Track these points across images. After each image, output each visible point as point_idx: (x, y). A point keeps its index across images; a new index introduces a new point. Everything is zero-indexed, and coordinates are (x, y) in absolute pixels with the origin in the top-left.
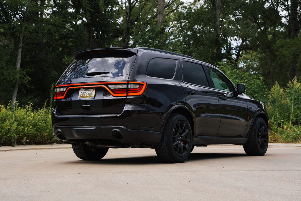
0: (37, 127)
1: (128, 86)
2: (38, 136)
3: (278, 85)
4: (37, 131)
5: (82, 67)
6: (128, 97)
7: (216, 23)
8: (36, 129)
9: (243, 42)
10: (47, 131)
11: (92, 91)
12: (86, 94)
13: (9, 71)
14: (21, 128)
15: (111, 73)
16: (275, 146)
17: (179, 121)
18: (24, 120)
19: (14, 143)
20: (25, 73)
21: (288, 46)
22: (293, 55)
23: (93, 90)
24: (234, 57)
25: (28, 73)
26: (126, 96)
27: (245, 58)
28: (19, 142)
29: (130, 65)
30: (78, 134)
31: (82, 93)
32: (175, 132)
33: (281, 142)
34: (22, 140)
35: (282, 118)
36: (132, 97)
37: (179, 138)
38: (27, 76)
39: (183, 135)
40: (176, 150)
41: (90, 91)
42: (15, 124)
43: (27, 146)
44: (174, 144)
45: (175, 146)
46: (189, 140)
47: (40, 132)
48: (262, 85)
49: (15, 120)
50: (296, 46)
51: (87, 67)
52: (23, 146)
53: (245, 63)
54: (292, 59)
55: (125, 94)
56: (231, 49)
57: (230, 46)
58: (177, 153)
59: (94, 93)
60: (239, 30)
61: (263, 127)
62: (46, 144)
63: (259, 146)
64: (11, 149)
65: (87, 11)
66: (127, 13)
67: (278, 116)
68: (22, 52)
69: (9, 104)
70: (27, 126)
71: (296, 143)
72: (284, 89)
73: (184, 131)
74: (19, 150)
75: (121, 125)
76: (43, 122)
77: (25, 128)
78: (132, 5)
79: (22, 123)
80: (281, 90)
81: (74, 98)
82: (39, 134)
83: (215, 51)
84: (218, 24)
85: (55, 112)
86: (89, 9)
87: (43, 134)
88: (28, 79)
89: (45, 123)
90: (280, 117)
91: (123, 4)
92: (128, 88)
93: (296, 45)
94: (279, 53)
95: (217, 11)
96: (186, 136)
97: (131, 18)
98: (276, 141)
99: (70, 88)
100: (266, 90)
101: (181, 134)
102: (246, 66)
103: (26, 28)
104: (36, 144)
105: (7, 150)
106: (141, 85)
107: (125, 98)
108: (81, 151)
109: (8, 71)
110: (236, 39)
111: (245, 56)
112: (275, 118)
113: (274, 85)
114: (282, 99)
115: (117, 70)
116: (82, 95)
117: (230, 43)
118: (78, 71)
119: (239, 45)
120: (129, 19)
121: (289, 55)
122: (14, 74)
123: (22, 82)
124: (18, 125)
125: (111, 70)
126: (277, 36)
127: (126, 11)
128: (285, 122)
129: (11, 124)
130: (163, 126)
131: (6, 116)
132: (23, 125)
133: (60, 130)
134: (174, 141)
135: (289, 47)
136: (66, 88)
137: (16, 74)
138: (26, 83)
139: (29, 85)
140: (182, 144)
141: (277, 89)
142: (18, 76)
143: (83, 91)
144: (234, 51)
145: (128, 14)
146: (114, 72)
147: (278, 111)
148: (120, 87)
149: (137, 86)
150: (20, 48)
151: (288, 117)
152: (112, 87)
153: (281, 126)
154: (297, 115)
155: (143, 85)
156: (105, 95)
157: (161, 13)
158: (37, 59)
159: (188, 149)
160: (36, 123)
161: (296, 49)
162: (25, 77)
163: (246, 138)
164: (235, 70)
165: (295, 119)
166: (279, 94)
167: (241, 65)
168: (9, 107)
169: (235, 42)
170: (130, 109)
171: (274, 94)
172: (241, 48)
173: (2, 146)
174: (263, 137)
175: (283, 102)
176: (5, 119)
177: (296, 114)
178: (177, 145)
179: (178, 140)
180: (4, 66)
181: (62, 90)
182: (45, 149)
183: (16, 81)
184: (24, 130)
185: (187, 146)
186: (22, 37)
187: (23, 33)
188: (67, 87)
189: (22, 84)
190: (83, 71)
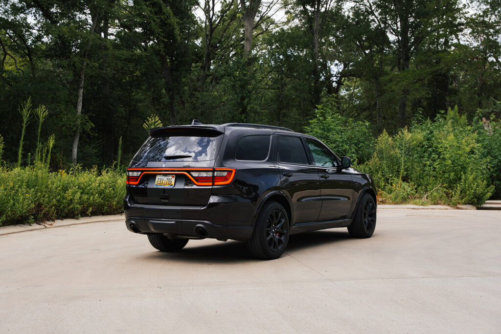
0: (104, 195)
1: (213, 174)
2: (105, 205)
3: (387, 133)
4: (104, 200)
5: (162, 143)
6: (214, 187)
7: (314, 50)
8: (103, 198)
9: (345, 67)
10: (116, 199)
11: (171, 178)
12: (164, 181)
13: (69, 116)
14: (85, 197)
15: (194, 152)
16: (383, 208)
17: (274, 211)
18: (88, 188)
19: (78, 215)
20: (87, 118)
21: (398, 80)
22: (403, 91)
23: (173, 177)
24: (334, 84)
25: (91, 118)
26: (212, 186)
27: (347, 86)
28: (84, 214)
29: (216, 143)
30: (155, 229)
31: (159, 180)
32: (268, 223)
33: (390, 204)
34: (87, 211)
35: (390, 172)
36: (219, 187)
37: (273, 230)
38: (89, 121)
39: (278, 226)
40: (270, 245)
41: (168, 178)
42: (79, 194)
43: (92, 217)
44: (268, 239)
45: (269, 240)
46: (286, 231)
47: (108, 201)
48: (368, 133)
49: (78, 188)
50: (407, 81)
51: (167, 143)
52: (89, 218)
53: (347, 90)
54: (402, 94)
55: (211, 184)
56: (332, 76)
57: (330, 72)
58: (272, 248)
59: (173, 180)
60: (341, 53)
61: (371, 204)
62: (115, 214)
63: (365, 227)
64: (75, 223)
65: (160, 41)
66: (207, 36)
67: (386, 169)
68: (83, 93)
69: (71, 170)
70: (92, 194)
71: (406, 204)
72: (393, 137)
73: (280, 222)
74: (84, 223)
75: (205, 220)
76: (111, 189)
77: (90, 197)
78: (214, 26)
79: (86, 191)
80: (390, 139)
81: (151, 185)
82: (107, 203)
83: (313, 84)
84: (317, 51)
85: (127, 200)
86: (163, 39)
87: (111, 203)
88: (91, 126)
89: (113, 189)
90: (388, 171)
91: (202, 23)
92: (213, 176)
93: (407, 79)
94: (388, 88)
95: (315, 36)
96: (282, 227)
97: (212, 42)
98: (383, 202)
99: (145, 172)
100: (373, 138)
101: (276, 225)
102: (349, 95)
103: (88, 64)
104: (103, 214)
105: (70, 225)
106: (230, 172)
107: (211, 187)
108: (158, 242)
109: (67, 115)
110: (336, 65)
111: (348, 83)
112: (382, 173)
113: (381, 133)
114: (390, 150)
115: (200, 149)
116: (159, 182)
117: (330, 69)
118: (157, 147)
119: (340, 71)
120: (210, 43)
121: (399, 91)
122: (75, 119)
123: (84, 129)
124: (82, 193)
125: (194, 148)
126: (384, 63)
127: (206, 34)
128: (395, 177)
129: (74, 193)
130: (255, 216)
131: (68, 184)
132: (87, 194)
133: (133, 222)
134: (268, 234)
135: (398, 82)
136: (140, 173)
137: (77, 119)
138: (88, 130)
139: (93, 133)
140: (277, 237)
141: (384, 137)
142: (79, 122)
143: (160, 178)
144: (334, 79)
145: (209, 38)
146: (197, 151)
147: (386, 164)
148: (204, 175)
149: (225, 174)
150: (81, 88)
151: (398, 172)
152: (195, 174)
153: (389, 182)
154: (408, 168)
155: (232, 171)
156: (186, 184)
157: (249, 40)
158: (101, 95)
159: (284, 242)
160: (103, 191)
161: (406, 83)
162: (87, 123)
163: (351, 219)
164: (337, 114)
165: (405, 173)
166: (387, 144)
167: (343, 93)
168: (71, 173)
169: (336, 68)
170: (216, 202)
171: (381, 143)
172: (342, 74)
173: (64, 220)
174: (370, 215)
175: (392, 153)
176: (67, 187)
177: (406, 167)
178: (271, 238)
179: (273, 232)
180: (63, 110)
181: (135, 174)
182: (113, 221)
183: (77, 128)
184: (89, 199)
185: (282, 238)
186: (84, 75)
187: (84, 70)
188: (142, 171)
189: (84, 131)
190: (162, 148)
